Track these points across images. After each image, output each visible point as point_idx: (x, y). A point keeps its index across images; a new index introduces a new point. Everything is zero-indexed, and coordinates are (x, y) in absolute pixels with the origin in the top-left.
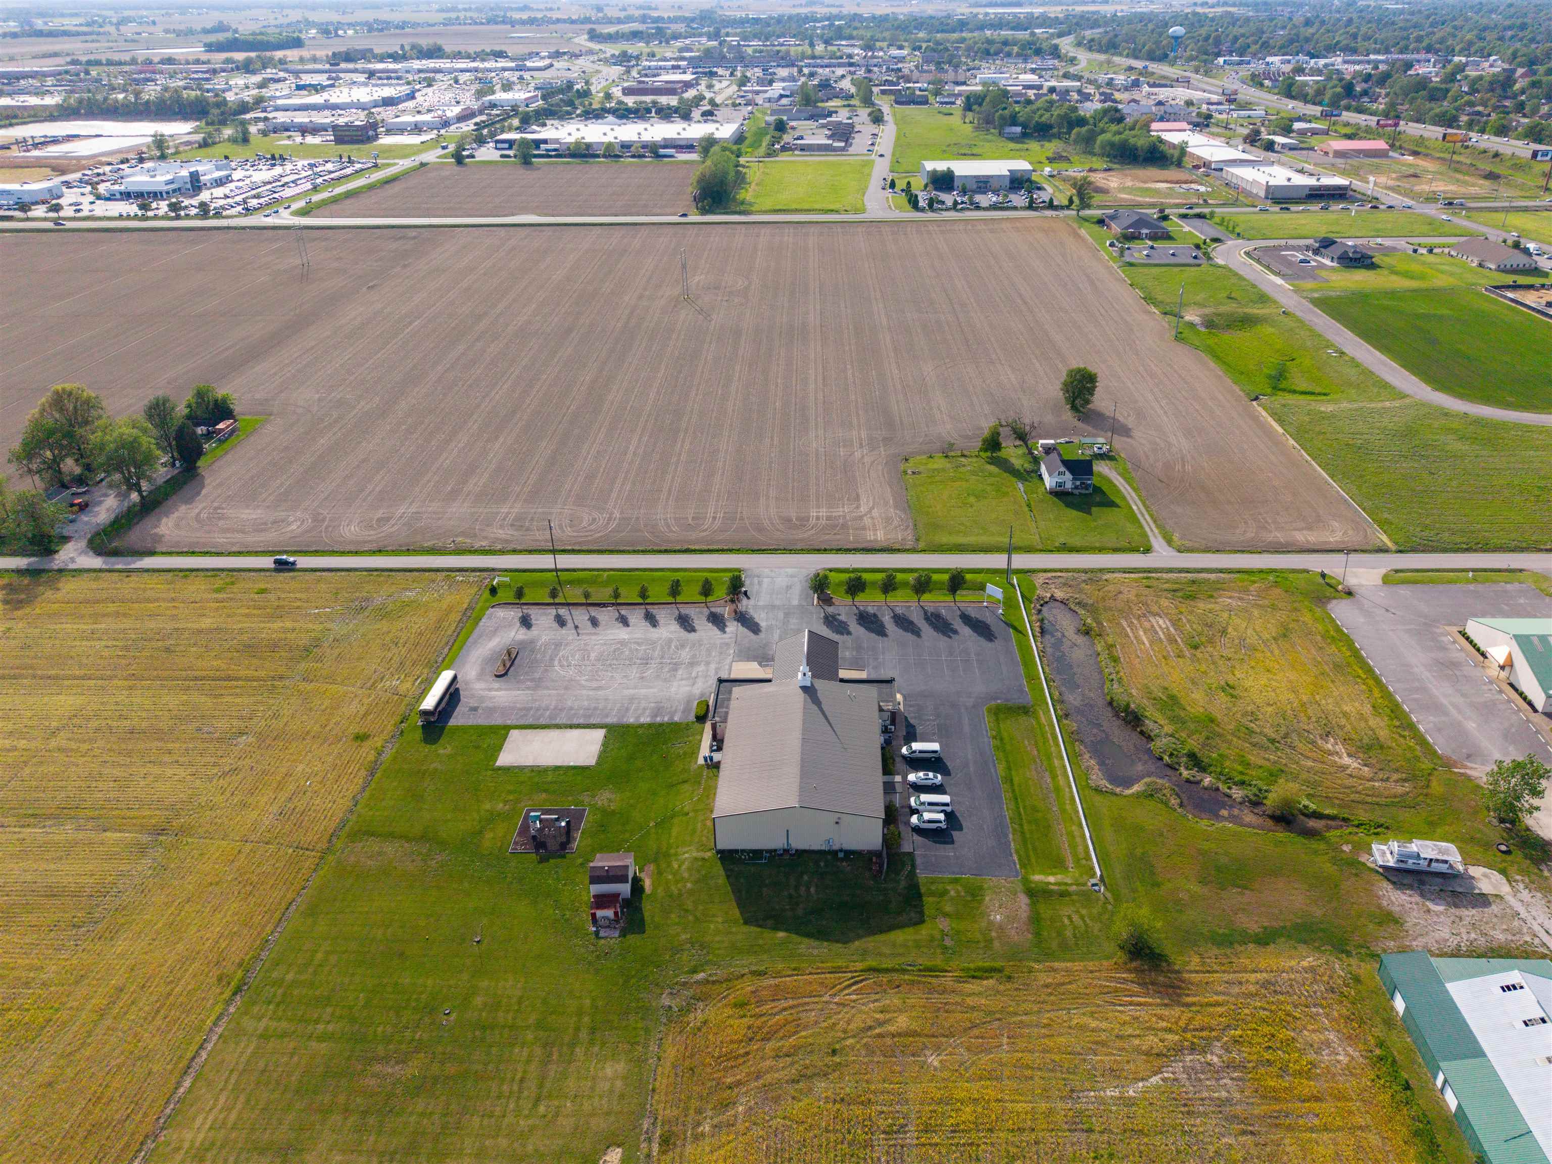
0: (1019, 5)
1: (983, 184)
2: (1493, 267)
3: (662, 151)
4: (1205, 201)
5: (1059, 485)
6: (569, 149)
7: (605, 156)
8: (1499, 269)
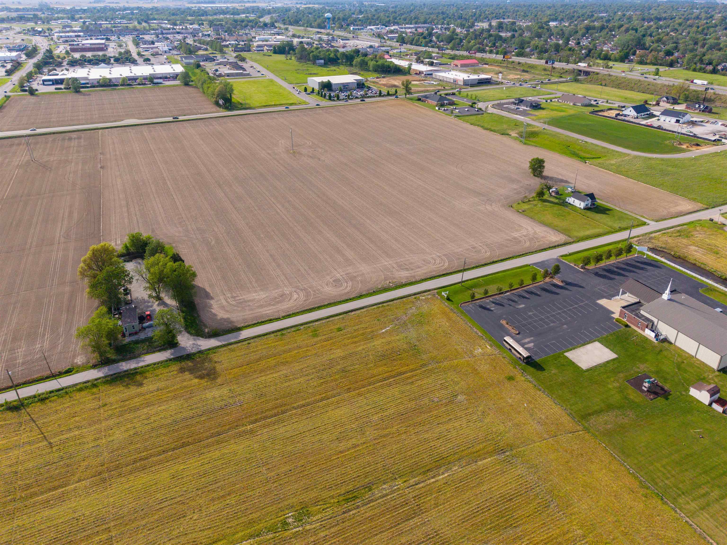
0: (214, 3)
1: (345, 87)
2: (580, 105)
3: (156, 81)
4: (444, 88)
5: (587, 205)
6: (98, 82)
7: (122, 85)
8: (582, 106)
